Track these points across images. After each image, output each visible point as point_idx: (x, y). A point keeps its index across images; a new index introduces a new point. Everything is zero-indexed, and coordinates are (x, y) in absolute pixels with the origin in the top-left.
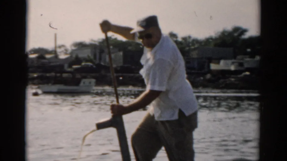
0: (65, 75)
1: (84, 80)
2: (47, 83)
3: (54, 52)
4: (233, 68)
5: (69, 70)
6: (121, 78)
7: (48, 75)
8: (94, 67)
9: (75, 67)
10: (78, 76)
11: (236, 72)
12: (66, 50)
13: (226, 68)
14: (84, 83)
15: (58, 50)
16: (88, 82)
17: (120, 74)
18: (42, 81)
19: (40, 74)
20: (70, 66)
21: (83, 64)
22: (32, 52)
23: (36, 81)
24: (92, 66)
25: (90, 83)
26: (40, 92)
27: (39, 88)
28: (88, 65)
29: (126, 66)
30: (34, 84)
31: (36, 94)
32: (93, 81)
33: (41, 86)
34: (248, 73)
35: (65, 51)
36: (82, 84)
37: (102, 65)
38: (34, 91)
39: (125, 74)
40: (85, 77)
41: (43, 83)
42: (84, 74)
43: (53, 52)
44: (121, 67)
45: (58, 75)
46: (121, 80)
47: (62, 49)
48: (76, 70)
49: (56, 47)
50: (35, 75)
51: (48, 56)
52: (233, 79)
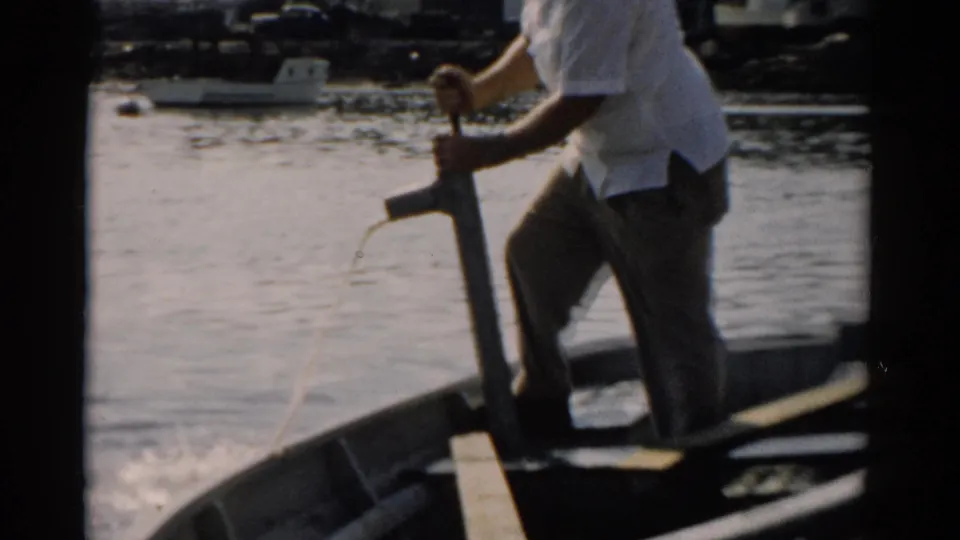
0: (225, 46)
1: (289, 63)
2: (169, 74)
4: (790, 19)
5: (242, 27)
6: (415, 55)
7: (169, 46)
8: (325, 17)
9: (258, 17)
10: (271, 49)
11: (800, 35)
13: (767, 20)
14: (291, 72)
16: (304, 70)
17: (411, 42)
18: (148, 66)
19: (140, 44)
20: (244, 15)
21: (287, 8)
23: (129, 68)
24: (316, 16)
25: (311, 71)
26: (144, 102)
27: (139, 90)
28: (303, 12)
29: (433, 12)
30: (124, 77)
31: (130, 110)
32: (321, 64)
33: (147, 83)
34: (841, 37)
36: (283, 75)
37: (349, 12)
38: (124, 100)
39: (426, 43)
40: (295, 53)
41: (153, 75)
42: (289, 43)
44: (414, 17)
45: (205, 45)
46: (417, 61)
48: (265, 27)
50: (128, 48)
52: (791, 59)
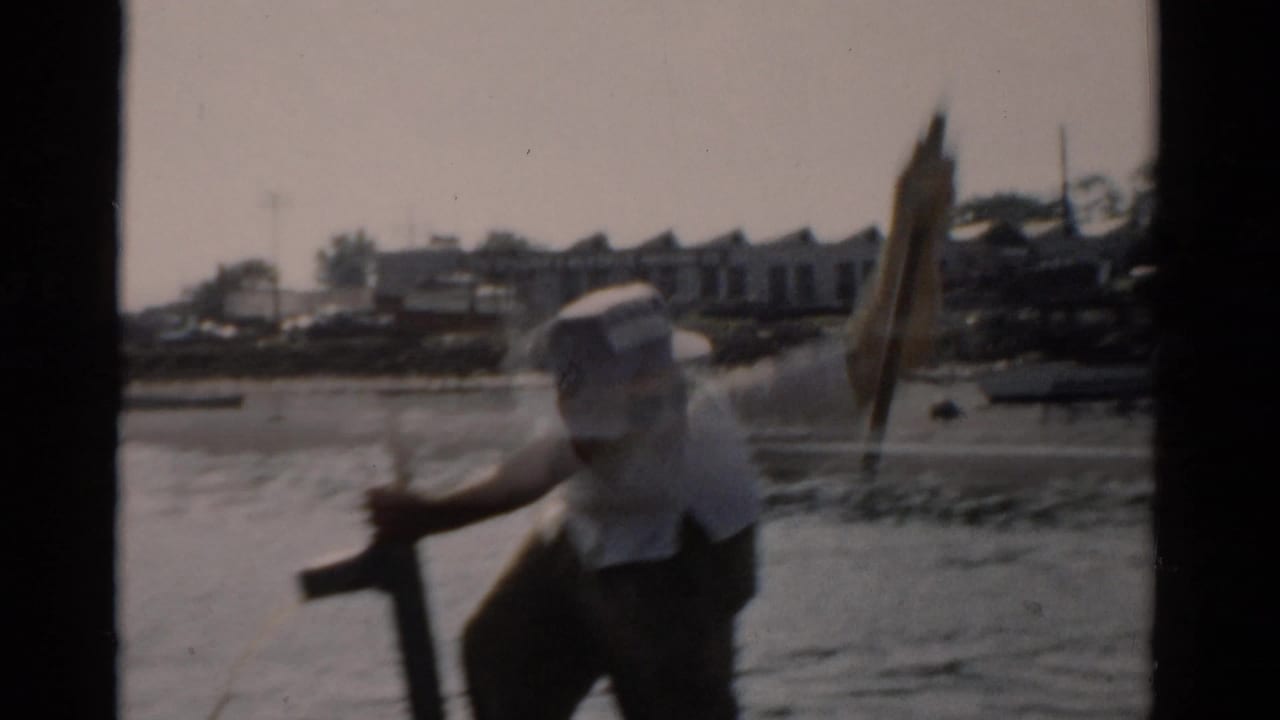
0: (1087, 317)
3: (1062, 208)
9: (1138, 272)
12: (1113, 198)
15: (1078, 199)
22: (970, 216)
31: (944, 412)
35: (1106, 202)
43: (1059, 210)
47: (1097, 193)
49: (1065, 186)
50: (971, 320)
51: (1033, 229)
